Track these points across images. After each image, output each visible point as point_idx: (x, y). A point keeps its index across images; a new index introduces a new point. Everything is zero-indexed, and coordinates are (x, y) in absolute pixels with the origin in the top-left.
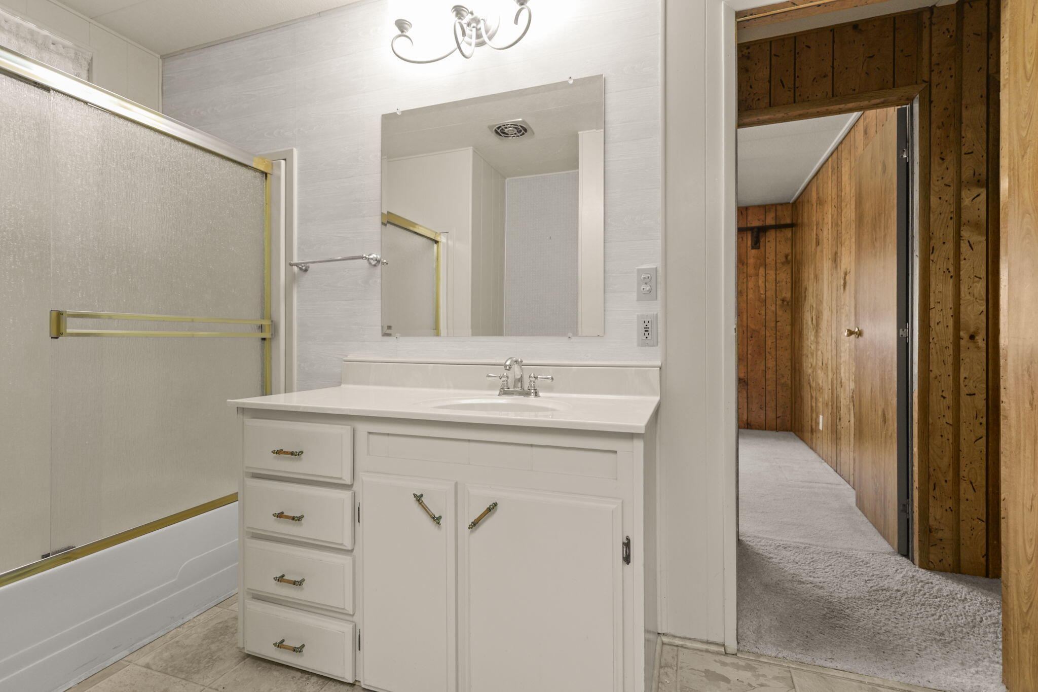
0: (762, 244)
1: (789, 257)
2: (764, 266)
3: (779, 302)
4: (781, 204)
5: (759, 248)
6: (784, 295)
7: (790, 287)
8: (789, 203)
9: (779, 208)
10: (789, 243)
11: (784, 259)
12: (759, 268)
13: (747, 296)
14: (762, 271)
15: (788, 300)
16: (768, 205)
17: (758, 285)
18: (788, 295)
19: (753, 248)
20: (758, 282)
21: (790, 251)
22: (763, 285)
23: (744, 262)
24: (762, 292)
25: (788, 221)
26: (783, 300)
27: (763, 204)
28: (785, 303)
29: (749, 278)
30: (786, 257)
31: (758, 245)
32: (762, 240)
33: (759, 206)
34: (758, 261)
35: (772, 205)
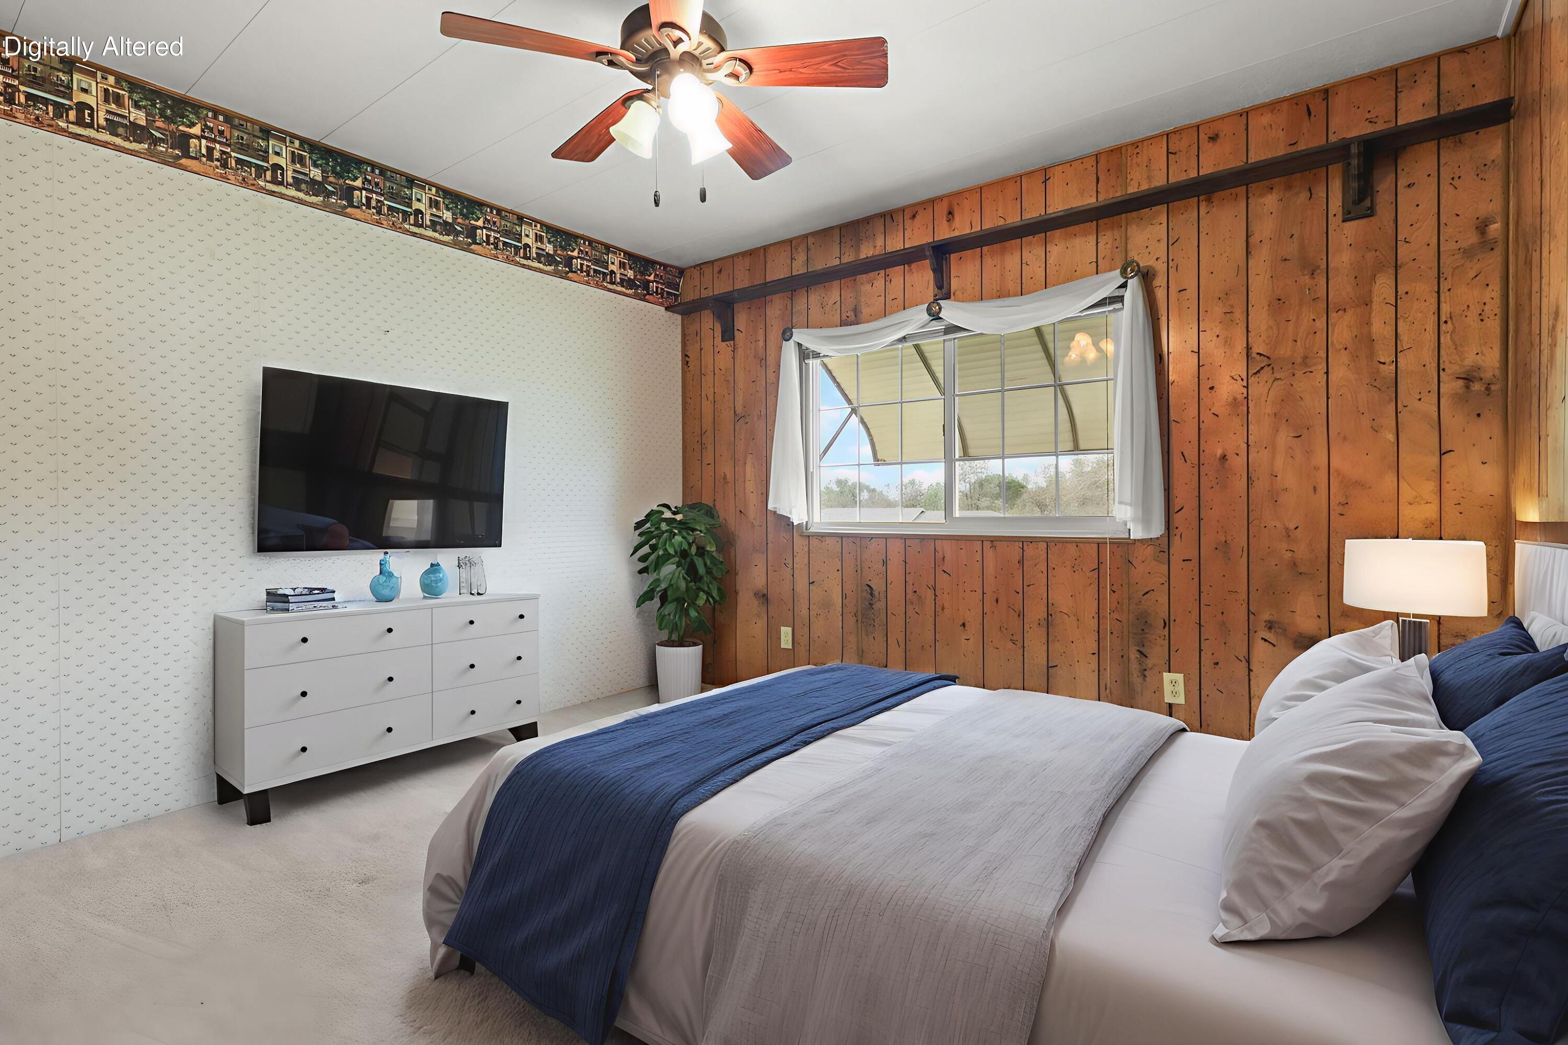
0: (1383, 198)
1: (1495, 228)
2: (1392, 271)
3: (1450, 386)
4: (1462, 50)
5: (1370, 213)
6: (1470, 359)
7: (1498, 330)
8: (1495, 39)
9: (1448, 65)
10: (1495, 178)
11: (1472, 238)
12: (1373, 278)
13: (1327, 373)
14: (1383, 287)
15: (1488, 375)
16: (1405, 65)
17: (1369, 333)
18: (1491, 360)
19: (1347, 217)
20: (1369, 323)
21: (1495, 207)
22: (1389, 331)
23: (1318, 267)
24: (1385, 355)
25: (1489, 96)
26: (1468, 379)
27: (1389, 63)
28: (1477, 387)
29: (1333, 315)
30: (1482, 227)
31: (1367, 203)
32: (1383, 187)
33: (1372, 77)
34: (1370, 256)
35: (1424, 61)
